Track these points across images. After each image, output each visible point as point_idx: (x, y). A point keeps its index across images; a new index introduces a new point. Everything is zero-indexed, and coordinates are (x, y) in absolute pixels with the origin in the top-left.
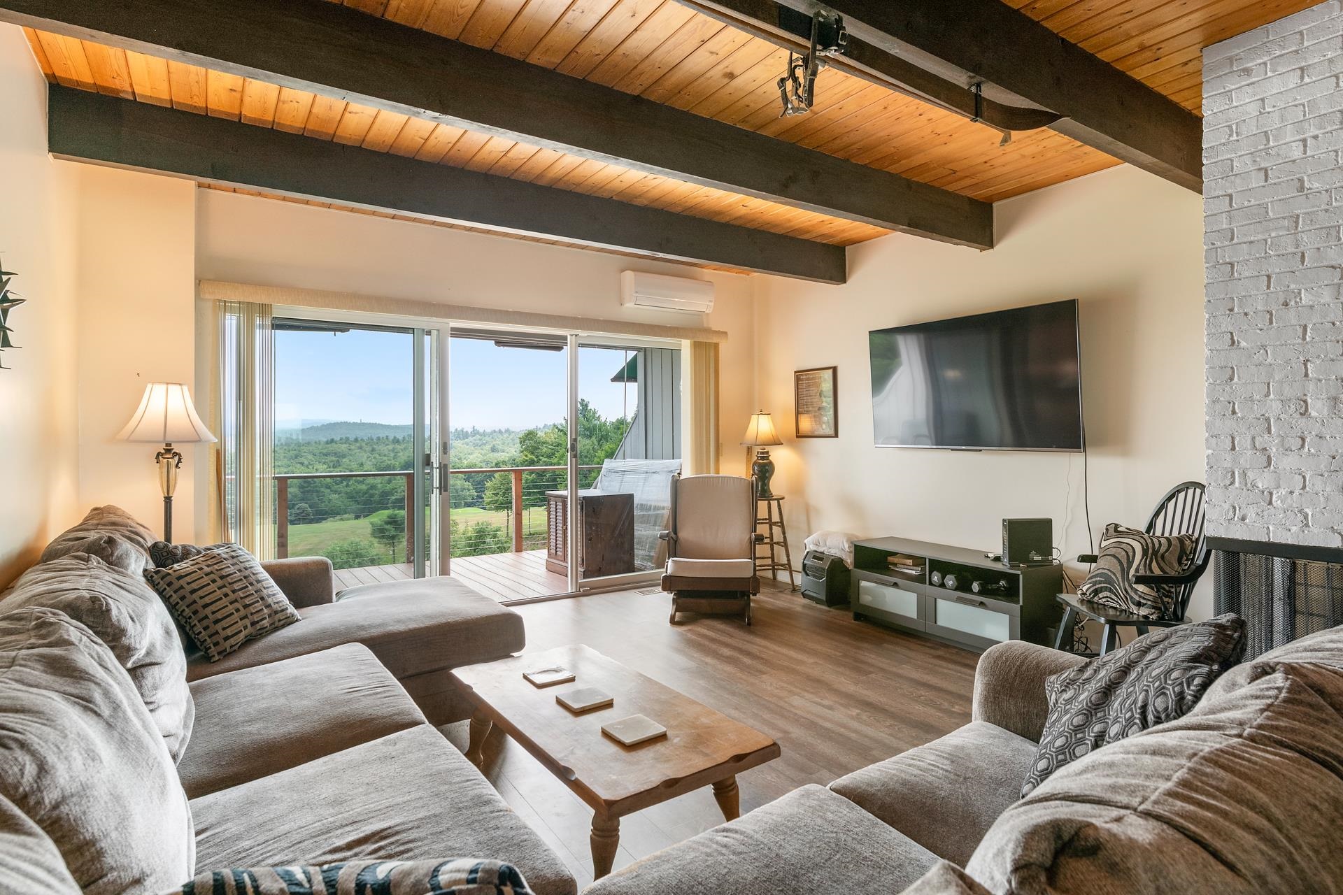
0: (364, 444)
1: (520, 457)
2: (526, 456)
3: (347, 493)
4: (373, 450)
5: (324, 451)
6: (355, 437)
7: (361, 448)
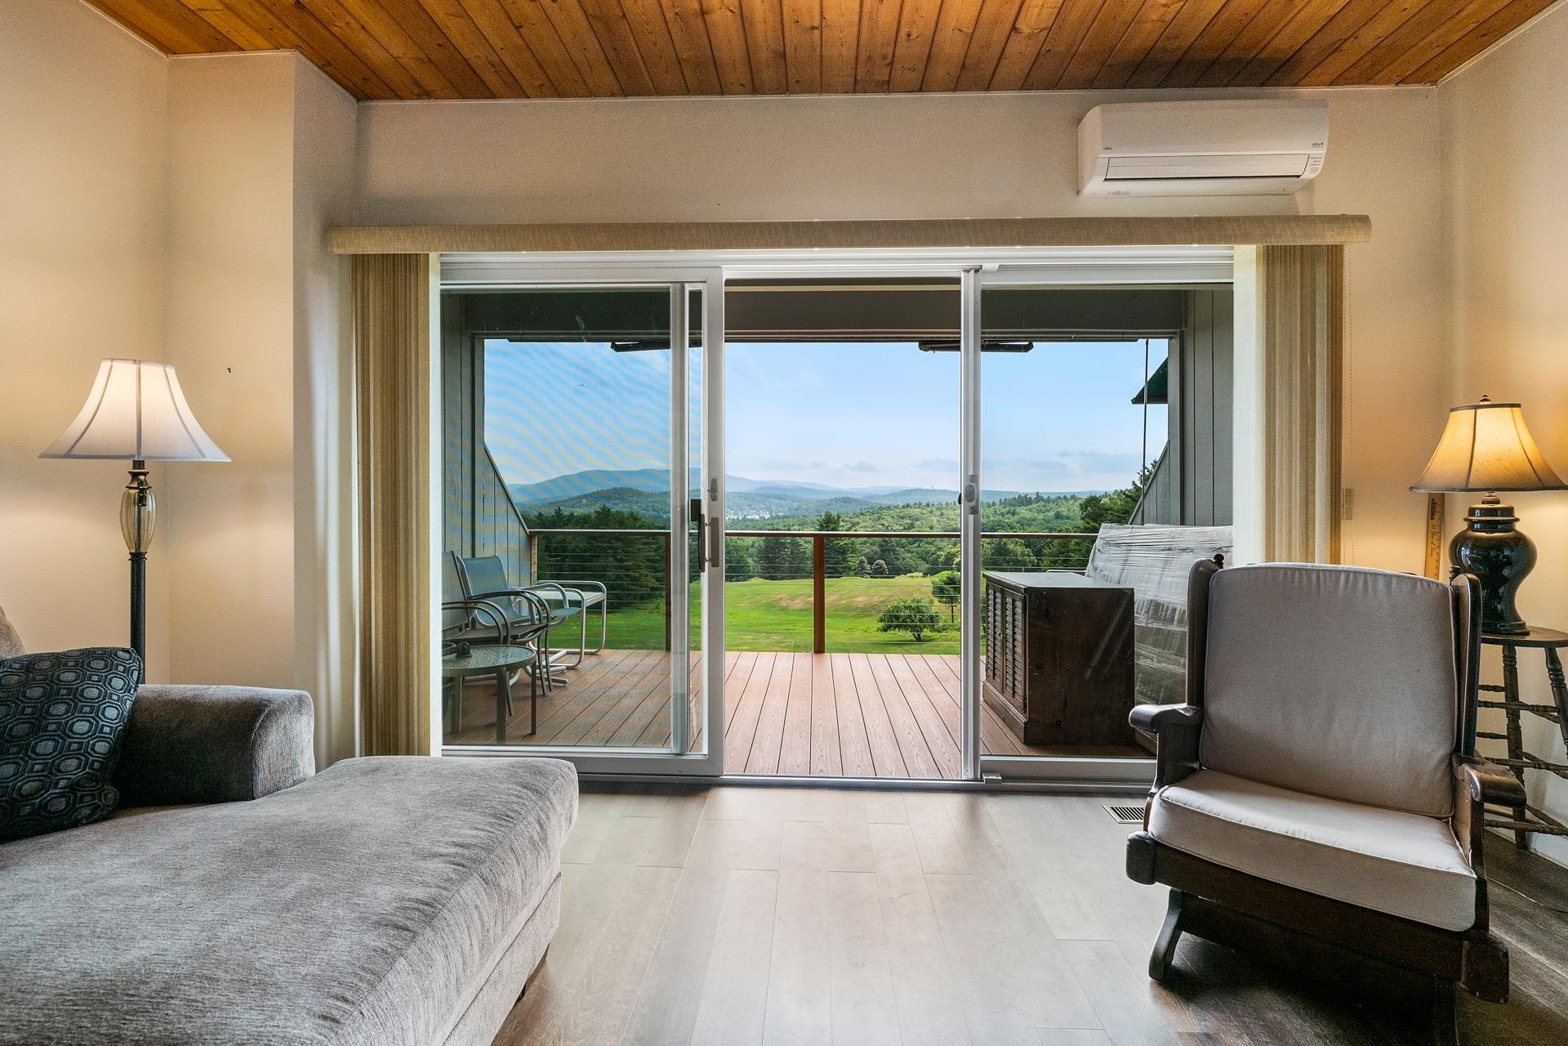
0: (934, 509)
1: (1081, 523)
2: (1088, 523)
3: (917, 553)
4: (942, 514)
5: (901, 515)
6: (926, 502)
7: (931, 512)
